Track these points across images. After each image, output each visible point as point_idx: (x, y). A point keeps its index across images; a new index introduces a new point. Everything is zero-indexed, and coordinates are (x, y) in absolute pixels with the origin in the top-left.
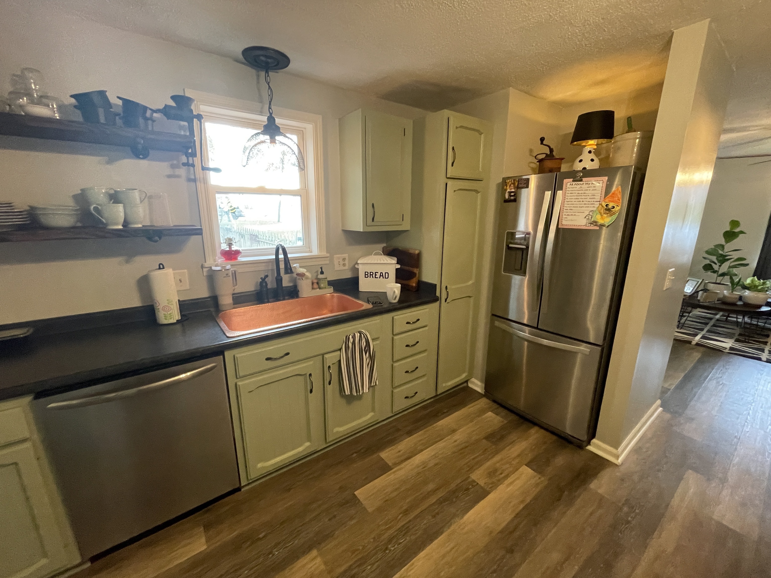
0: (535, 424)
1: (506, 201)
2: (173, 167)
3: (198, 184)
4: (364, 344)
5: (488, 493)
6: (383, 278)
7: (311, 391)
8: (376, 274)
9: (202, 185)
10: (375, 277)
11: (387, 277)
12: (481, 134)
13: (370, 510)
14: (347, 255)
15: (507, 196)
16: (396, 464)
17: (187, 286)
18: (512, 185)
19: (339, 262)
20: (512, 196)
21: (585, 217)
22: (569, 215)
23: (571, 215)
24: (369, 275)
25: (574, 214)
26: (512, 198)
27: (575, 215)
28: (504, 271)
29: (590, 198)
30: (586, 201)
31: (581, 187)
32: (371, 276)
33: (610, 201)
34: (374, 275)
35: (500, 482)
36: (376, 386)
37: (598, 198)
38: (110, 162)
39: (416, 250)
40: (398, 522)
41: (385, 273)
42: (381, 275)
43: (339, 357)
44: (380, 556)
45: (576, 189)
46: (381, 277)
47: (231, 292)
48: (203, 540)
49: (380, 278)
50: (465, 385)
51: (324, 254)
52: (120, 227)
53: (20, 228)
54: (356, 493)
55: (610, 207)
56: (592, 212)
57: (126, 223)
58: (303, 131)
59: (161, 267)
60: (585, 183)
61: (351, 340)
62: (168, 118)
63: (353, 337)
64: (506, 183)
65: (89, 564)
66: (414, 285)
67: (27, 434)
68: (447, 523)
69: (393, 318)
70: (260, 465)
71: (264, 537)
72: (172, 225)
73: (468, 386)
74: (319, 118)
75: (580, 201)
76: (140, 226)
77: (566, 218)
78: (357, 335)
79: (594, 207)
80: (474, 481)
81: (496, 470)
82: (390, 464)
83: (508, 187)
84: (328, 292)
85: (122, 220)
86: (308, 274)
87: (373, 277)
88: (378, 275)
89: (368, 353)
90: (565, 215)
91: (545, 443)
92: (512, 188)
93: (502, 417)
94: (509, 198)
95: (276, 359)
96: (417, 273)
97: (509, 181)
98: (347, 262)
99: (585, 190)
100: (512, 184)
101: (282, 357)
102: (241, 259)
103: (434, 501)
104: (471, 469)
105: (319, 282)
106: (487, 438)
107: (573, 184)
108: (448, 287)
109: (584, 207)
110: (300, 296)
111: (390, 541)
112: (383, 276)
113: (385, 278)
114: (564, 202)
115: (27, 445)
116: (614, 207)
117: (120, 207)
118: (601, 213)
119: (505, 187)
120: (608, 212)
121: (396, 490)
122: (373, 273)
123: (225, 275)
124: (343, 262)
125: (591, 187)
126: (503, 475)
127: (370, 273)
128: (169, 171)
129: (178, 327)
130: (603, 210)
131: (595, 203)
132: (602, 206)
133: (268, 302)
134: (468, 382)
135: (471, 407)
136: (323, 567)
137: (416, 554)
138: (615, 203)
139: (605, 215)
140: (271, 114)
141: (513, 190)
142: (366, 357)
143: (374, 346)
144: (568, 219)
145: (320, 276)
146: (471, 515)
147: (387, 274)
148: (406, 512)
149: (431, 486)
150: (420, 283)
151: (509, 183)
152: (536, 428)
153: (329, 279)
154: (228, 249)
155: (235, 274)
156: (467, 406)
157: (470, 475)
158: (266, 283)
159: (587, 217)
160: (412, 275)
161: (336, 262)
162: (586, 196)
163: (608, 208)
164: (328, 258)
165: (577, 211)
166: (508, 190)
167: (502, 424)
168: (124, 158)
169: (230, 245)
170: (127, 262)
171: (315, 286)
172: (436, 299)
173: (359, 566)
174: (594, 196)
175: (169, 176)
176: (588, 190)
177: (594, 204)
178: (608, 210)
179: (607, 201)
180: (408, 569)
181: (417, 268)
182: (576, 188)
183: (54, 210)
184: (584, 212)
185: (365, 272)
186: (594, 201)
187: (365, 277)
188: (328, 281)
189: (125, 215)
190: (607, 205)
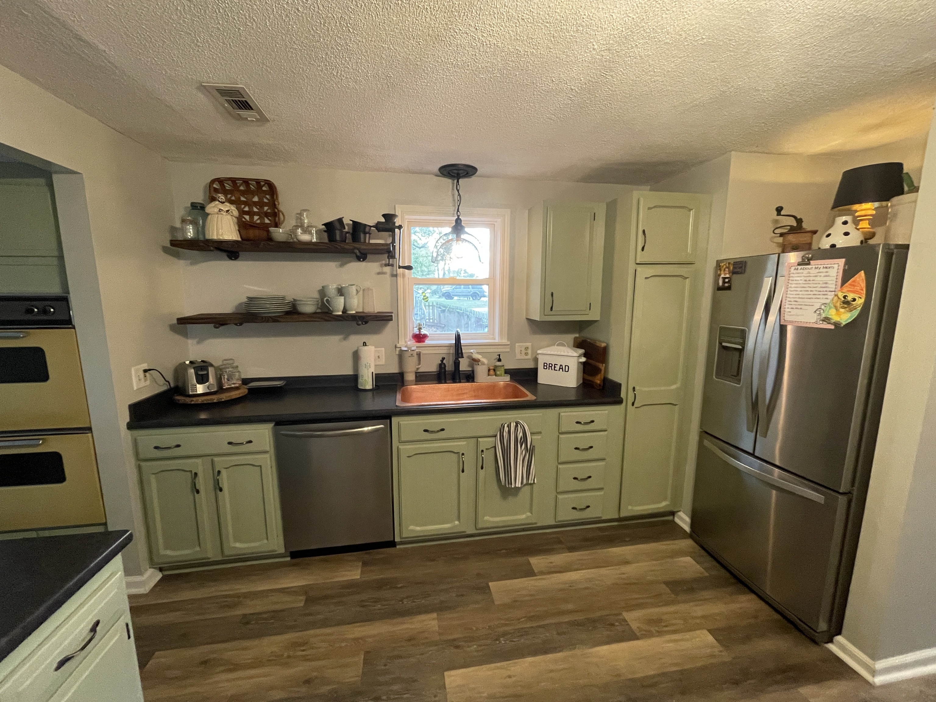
0: (752, 591)
1: (719, 289)
2: (381, 266)
3: (399, 278)
4: (520, 435)
5: (637, 638)
6: (563, 371)
7: (463, 471)
8: (556, 366)
9: (402, 279)
10: (554, 370)
11: (567, 370)
12: (690, 210)
13: (496, 603)
14: (530, 344)
15: (721, 283)
16: (542, 573)
17: (382, 361)
18: (727, 270)
19: (521, 350)
20: (726, 283)
21: (815, 312)
22: (792, 308)
23: (796, 308)
24: (548, 366)
25: (799, 307)
26: (726, 285)
27: (801, 309)
28: (718, 375)
29: (821, 287)
30: (816, 291)
31: (809, 273)
32: (550, 368)
33: (849, 291)
34: (553, 367)
35: (660, 633)
36: (534, 485)
37: (832, 287)
38: (342, 265)
39: (603, 342)
40: (519, 623)
41: (566, 366)
42: (561, 367)
43: (494, 442)
44: (489, 642)
45: (802, 275)
46: (561, 370)
47: (414, 369)
48: (359, 571)
49: (559, 370)
50: (670, 518)
51: (505, 341)
52: (340, 313)
53: (287, 313)
54: (490, 584)
55: (849, 298)
56: (825, 305)
57: (345, 311)
58: (494, 224)
59: (365, 344)
60: (814, 266)
61: (506, 429)
62: (379, 231)
63: (508, 426)
64: (720, 266)
65: (289, 559)
66: (599, 382)
67: (268, 449)
68: (571, 645)
69: (559, 414)
70: (411, 527)
71: (401, 587)
72: (376, 312)
73: (673, 521)
74: (507, 212)
75: (807, 291)
76: (354, 312)
77: (790, 312)
78: (513, 425)
79: (827, 298)
80: (625, 620)
81: (660, 621)
82: (536, 571)
83: (722, 272)
84: (504, 380)
85: (342, 308)
86: (485, 361)
87: (552, 369)
88: (557, 368)
89: (524, 445)
90: (788, 308)
91: (756, 617)
92: (726, 273)
93: (705, 569)
94: (722, 286)
95: (432, 432)
96: (603, 368)
97: (723, 264)
98: (529, 351)
99: (813, 276)
100: (727, 268)
101: (438, 431)
102: (427, 342)
103: (567, 620)
104: (630, 608)
105: (496, 369)
106: (667, 583)
107: (798, 268)
108: (637, 388)
109: (812, 298)
110: (475, 381)
111: (504, 634)
112: (562, 369)
113: (565, 371)
114: (787, 291)
115: (267, 456)
116: (854, 300)
117: (342, 299)
118: (836, 307)
119: (719, 273)
120: (846, 306)
121: (531, 595)
122: (552, 364)
123: (410, 355)
124: (526, 352)
125: (823, 272)
126: (666, 629)
127: (549, 364)
128: (378, 270)
129: (370, 394)
130: (839, 302)
131: (829, 293)
132: (839, 298)
133: (445, 383)
134: (676, 515)
135: (665, 545)
136: (436, 628)
137: (523, 656)
138: (857, 294)
139: (842, 310)
140: (458, 216)
141: (728, 276)
142: (521, 450)
143: (533, 440)
144: (792, 313)
145: (499, 364)
146: (604, 650)
147: (567, 367)
148: (530, 618)
149: (570, 607)
150: (605, 380)
151: (723, 267)
152: (753, 596)
153: (506, 368)
154: (418, 333)
155: (419, 355)
156: (659, 541)
157: (623, 613)
158: (444, 364)
159: (818, 312)
160: (597, 371)
161: (517, 351)
162: (816, 284)
163: (846, 300)
164: (509, 346)
165: (803, 303)
166: (723, 276)
167: (699, 575)
168: (350, 262)
169: (420, 329)
170: (345, 339)
171: (492, 372)
172: (619, 402)
173: (466, 642)
174: (826, 283)
175: (379, 273)
176: (818, 277)
177: (827, 295)
178: (847, 303)
179: (845, 289)
180: (509, 664)
181: (603, 363)
182: (802, 273)
183: (306, 301)
184: (813, 305)
185: (544, 363)
186: (826, 291)
187: (544, 368)
188: (505, 370)
189: (345, 304)
190: (845, 297)
